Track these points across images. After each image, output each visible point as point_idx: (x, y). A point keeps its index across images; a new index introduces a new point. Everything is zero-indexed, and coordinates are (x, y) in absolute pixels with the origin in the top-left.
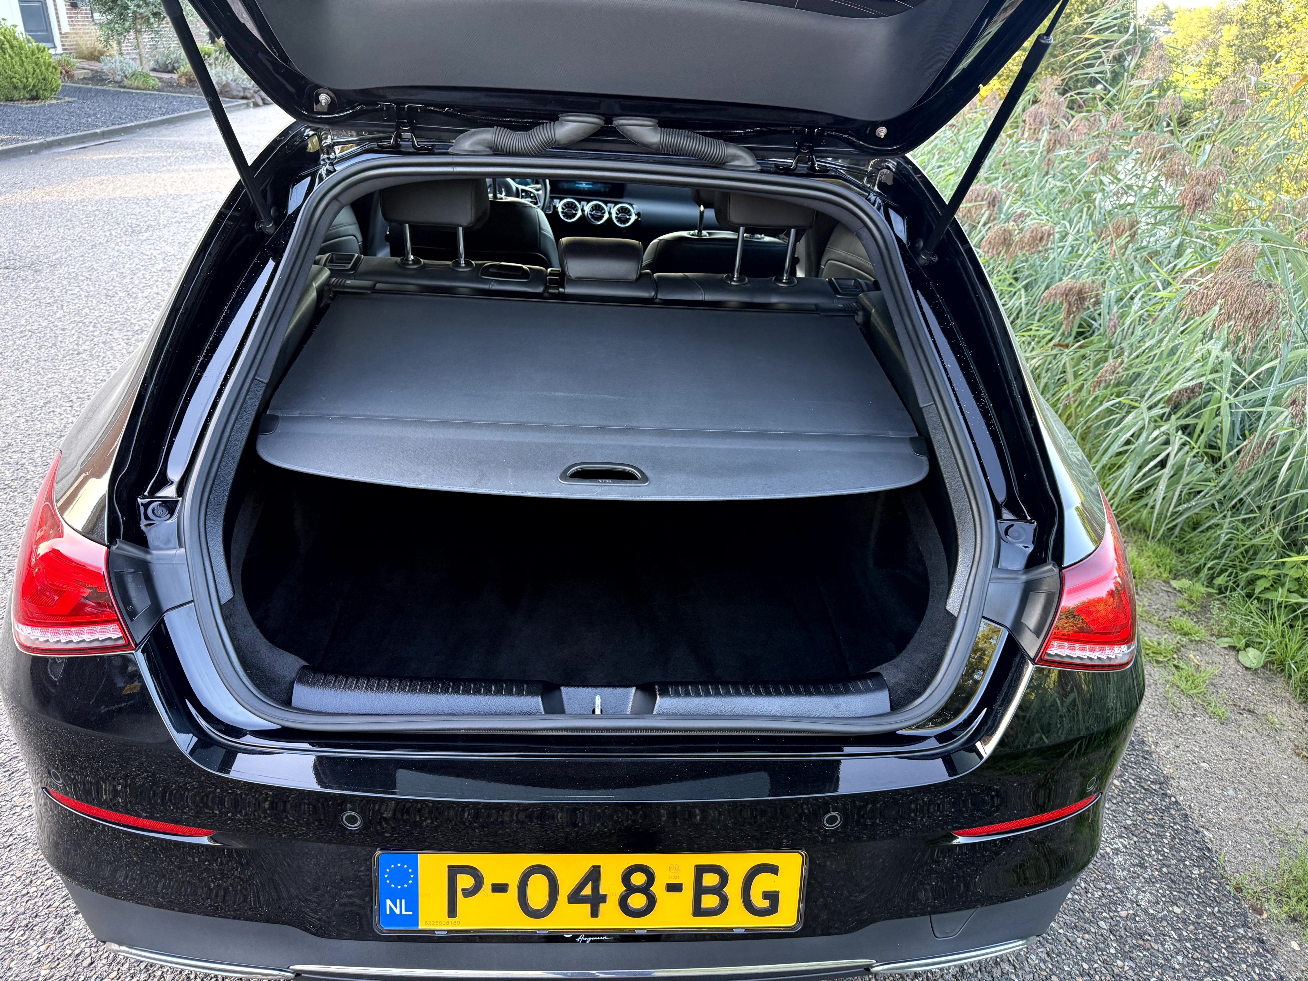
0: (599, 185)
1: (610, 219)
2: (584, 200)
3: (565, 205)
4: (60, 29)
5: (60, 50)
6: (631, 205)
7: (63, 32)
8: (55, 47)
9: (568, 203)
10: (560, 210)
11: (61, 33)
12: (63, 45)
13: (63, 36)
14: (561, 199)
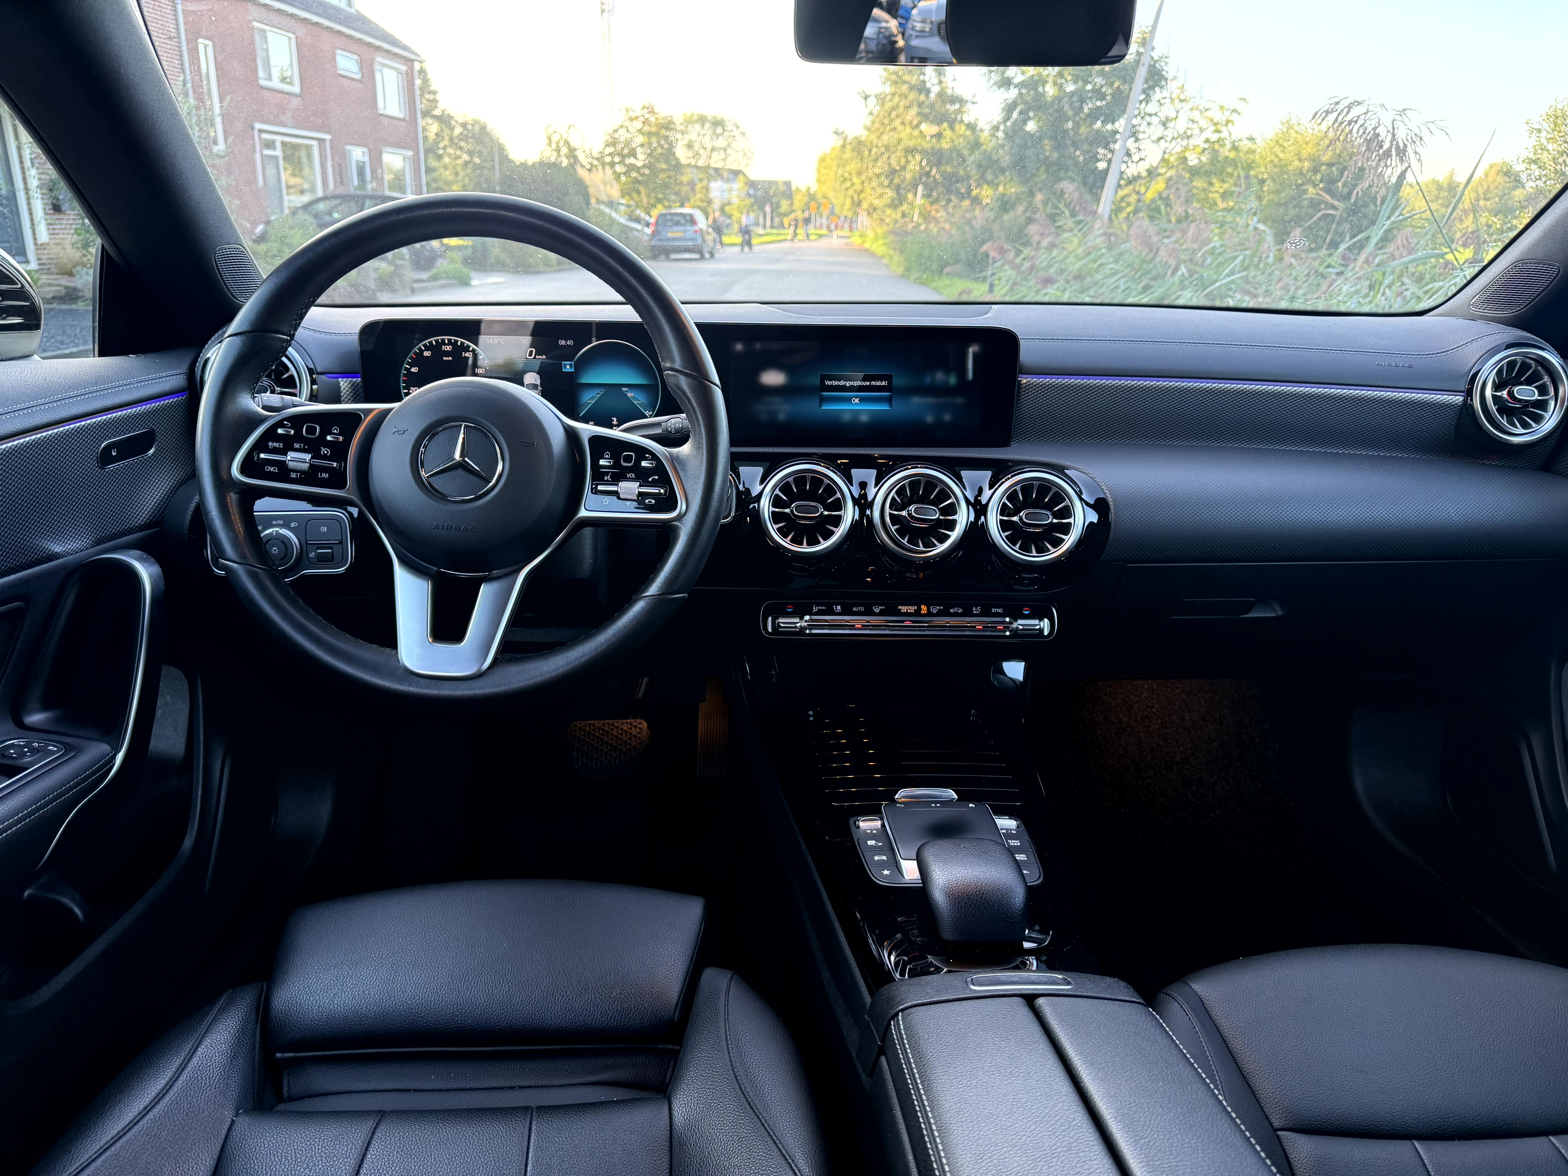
0: (917, 401)
1: (977, 531)
2: (866, 462)
3: (785, 487)
4: (35, 239)
5: (33, 265)
6: (1060, 470)
7: (39, 243)
8: (27, 262)
9: (800, 478)
10: (766, 506)
11: (36, 244)
12: (39, 259)
13: (39, 247)
14: (771, 465)
